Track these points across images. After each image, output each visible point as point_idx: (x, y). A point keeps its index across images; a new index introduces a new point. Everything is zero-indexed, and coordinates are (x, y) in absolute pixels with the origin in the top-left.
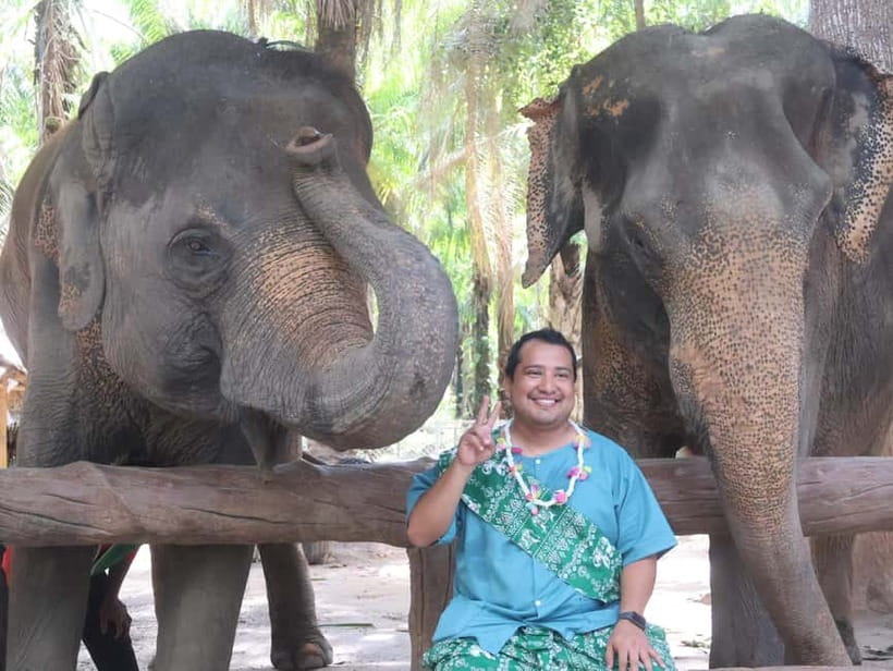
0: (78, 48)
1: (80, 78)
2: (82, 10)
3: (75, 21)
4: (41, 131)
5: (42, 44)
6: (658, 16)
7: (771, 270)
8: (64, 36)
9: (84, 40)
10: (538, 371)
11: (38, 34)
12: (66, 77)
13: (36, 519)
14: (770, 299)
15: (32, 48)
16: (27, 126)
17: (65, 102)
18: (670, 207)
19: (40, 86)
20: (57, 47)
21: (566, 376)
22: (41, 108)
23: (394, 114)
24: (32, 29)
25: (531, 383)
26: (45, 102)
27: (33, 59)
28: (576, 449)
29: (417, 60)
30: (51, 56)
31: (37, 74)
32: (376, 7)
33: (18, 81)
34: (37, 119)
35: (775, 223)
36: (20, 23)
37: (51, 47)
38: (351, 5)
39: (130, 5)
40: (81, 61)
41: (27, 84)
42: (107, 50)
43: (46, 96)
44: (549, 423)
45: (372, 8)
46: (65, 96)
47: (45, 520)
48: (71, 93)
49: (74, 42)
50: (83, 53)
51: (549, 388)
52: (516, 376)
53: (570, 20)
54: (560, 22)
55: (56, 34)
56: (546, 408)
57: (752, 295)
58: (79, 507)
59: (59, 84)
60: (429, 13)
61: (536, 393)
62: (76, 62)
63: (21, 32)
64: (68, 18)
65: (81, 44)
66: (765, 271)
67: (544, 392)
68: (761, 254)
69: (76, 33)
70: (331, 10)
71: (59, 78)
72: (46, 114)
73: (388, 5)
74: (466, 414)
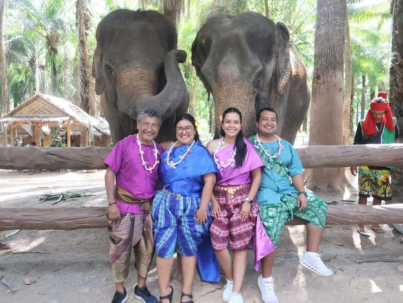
0: (90, 15)
1: (90, 25)
2: (91, 4)
3: (88, 7)
4: (79, 42)
5: (78, 14)
6: (272, 6)
7: (235, 91)
8: (85, 12)
9: (91, 13)
10: (267, 119)
11: (77, 11)
12: (86, 25)
13: (77, 162)
14: (234, 100)
15: (75, 16)
16: (74, 40)
17: (86, 33)
18: (211, 71)
19: (78, 28)
20: (83, 16)
21: (275, 120)
22: (78, 35)
23: (190, 37)
24: (75, 10)
25: (264, 123)
26: (80, 33)
27: (76, 19)
28: (278, 141)
29: (197, 19)
30: (81, 18)
31: (77, 24)
32: (182, 3)
33: (71, 26)
34: (77, 38)
35: (237, 77)
36: (71, 8)
37: (81, 16)
38: (174, 3)
39: (106, 1)
40: (91, 20)
41: (74, 27)
42: (99, 16)
43: (80, 31)
44: (270, 134)
45: (181, 3)
46: (86, 31)
47: (79, 163)
48: (88, 30)
49: (88, 14)
50: (91, 17)
51: (270, 124)
52: (260, 121)
53: (245, 7)
54: (241, 8)
55: (82, 11)
56: (269, 129)
57: (229, 99)
58: (89, 159)
59: (84, 28)
60: (200, 4)
61: (266, 125)
62: (89, 20)
63: (72, 10)
64: (86, 6)
65: (91, 14)
66: (233, 92)
67: (268, 125)
68: (231, 86)
69: (89, 11)
70: (168, 4)
71: (84, 25)
72: (80, 37)
73: (186, 2)
74: (212, 132)
